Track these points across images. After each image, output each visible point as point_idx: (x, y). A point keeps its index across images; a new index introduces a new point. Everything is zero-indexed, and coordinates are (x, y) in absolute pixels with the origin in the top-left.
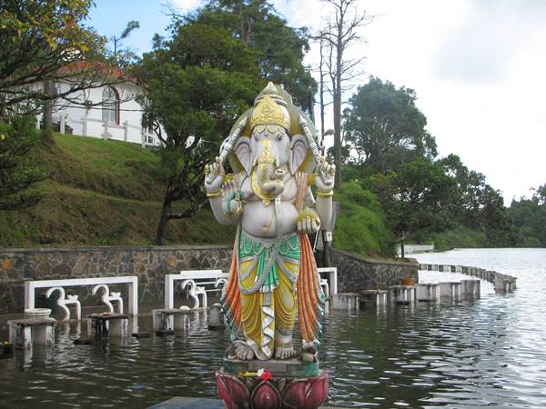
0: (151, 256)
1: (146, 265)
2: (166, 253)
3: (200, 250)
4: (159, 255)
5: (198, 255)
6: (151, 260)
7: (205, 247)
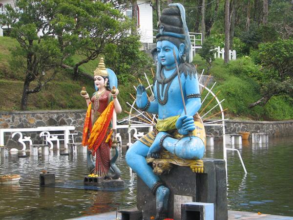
0: (13, 118)
1: (9, 124)
2: (26, 115)
3: (57, 113)
4: (20, 116)
5: (55, 116)
6: (13, 120)
7: (62, 111)
